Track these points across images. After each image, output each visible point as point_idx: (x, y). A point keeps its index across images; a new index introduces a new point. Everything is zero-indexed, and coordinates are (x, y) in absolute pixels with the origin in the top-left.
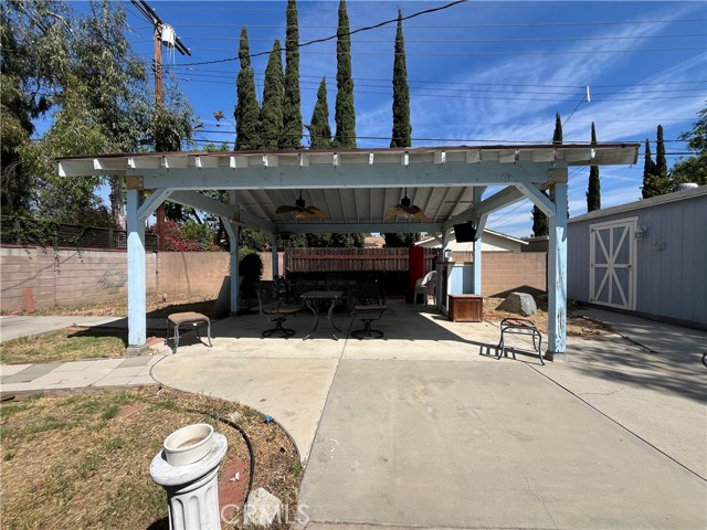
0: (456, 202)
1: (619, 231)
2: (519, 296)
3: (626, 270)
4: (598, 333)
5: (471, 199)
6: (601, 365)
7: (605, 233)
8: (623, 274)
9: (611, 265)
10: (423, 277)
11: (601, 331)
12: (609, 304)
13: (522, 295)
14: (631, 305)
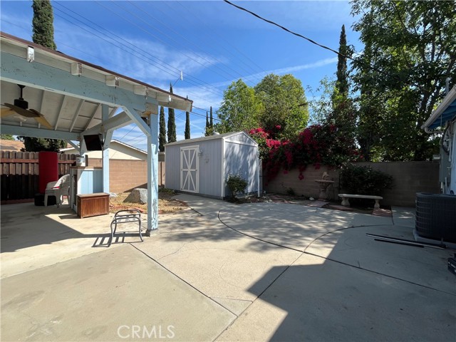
0: (91, 118)
1: (192, 151)
2: (139, 191)
3: (195, 172)
4: (181, 209)
5: (101, 117)
6: (178, 231)
7: (187, 152)
8: (193, 174)
9: (189, 170)
10: (56, 180)
11: (182, 207)
12: (188, 191)
13: (141, 190)
14: (196, 191)
